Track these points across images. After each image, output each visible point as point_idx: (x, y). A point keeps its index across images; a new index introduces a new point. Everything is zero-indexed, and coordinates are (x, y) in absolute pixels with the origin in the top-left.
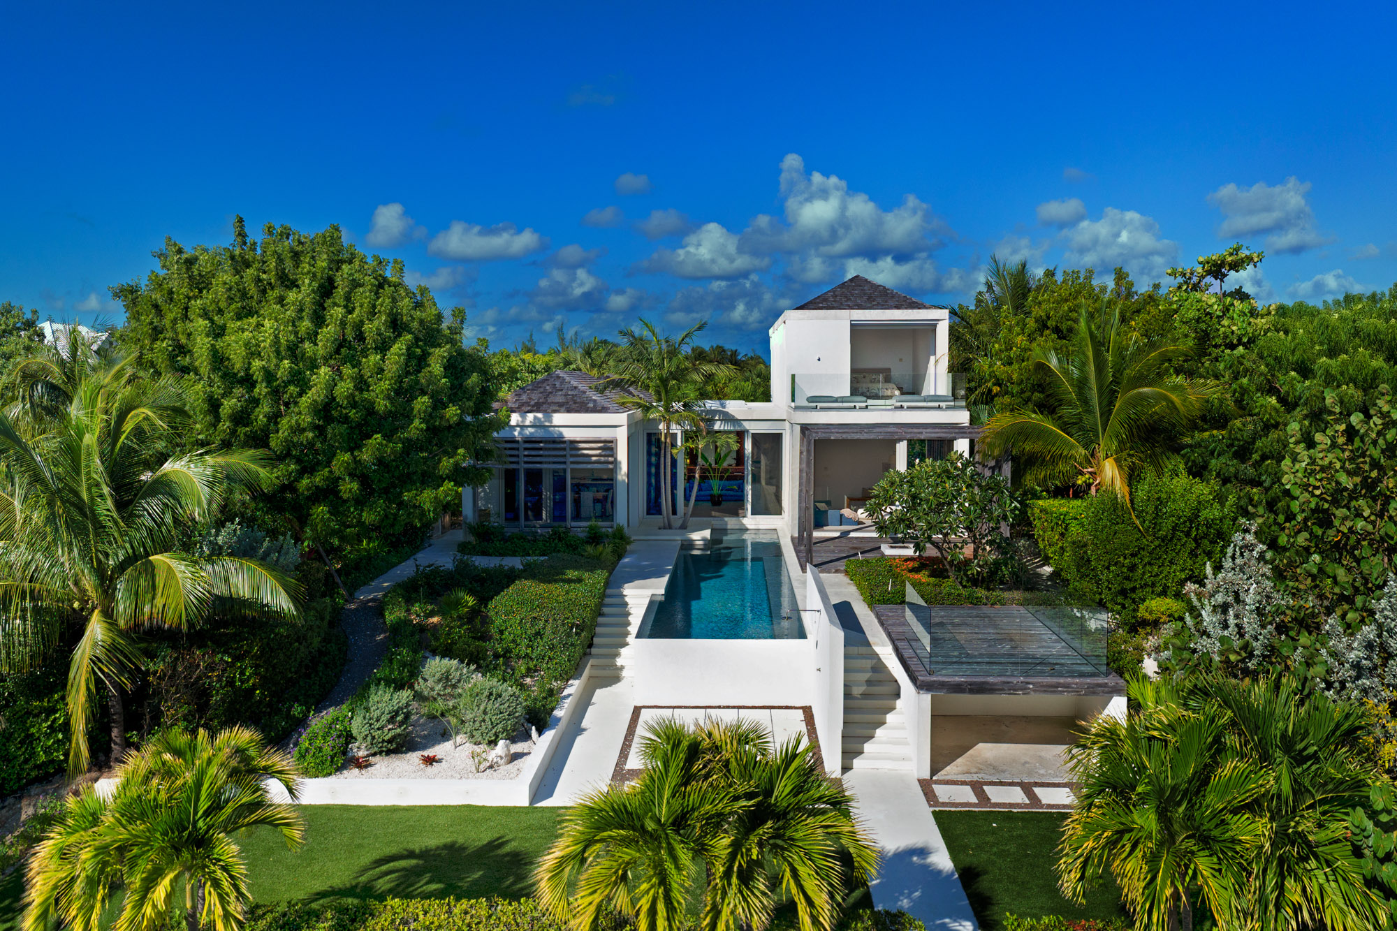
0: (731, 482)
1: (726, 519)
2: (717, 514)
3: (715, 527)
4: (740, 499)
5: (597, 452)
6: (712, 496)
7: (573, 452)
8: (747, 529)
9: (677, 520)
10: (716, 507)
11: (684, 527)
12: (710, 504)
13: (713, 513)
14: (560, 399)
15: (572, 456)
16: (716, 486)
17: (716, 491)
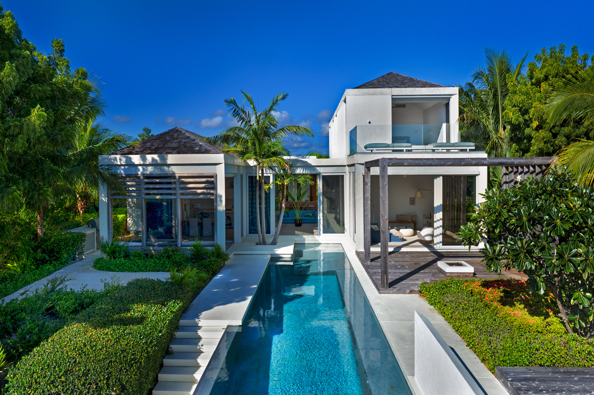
0: (308, 211)
1: (304, 236)
2: (299, 233)
3: (297, 242)
4: (315, 222)
5: (202, 185)
6: (296, 220)
7: (182, 186)
8: (320, 244)
9: (269, 238)
10: (298, 228)
11: (274, 243)
12: (294, 225)
13: (296, 232)
14: (174, 145)
15: (182, 189)
16: (298, 214)
17: (298, 217)
